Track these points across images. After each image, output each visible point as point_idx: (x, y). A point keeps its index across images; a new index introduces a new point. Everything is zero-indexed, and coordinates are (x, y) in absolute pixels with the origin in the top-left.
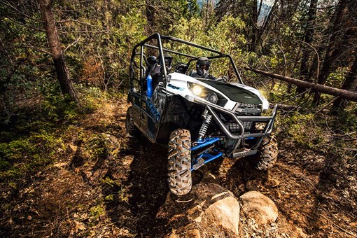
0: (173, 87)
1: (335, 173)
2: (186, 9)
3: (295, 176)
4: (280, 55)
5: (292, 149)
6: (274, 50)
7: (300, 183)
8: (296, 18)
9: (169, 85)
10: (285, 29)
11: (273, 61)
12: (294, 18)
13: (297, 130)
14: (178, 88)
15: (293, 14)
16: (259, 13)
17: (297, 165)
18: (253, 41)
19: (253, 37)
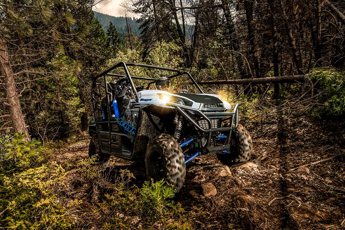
0: (145, 100)
1: (286, 131)
2: (108, 43)
3: (261, 144)
4: (217, 66)
5: (253, 128)
6: (210, 63)
7: (266, 146)
8: (219, 32)
9: (142, 100)
10: (213, 44)
11: (213, 71)
12: (217, 34)
13: (251, 114)
14: (150, 100)
15: (216, 31)
16: (185, 34)
17: (260, 137)
18: (188, 59)
19: (187, 56)
